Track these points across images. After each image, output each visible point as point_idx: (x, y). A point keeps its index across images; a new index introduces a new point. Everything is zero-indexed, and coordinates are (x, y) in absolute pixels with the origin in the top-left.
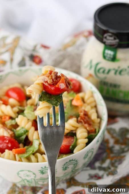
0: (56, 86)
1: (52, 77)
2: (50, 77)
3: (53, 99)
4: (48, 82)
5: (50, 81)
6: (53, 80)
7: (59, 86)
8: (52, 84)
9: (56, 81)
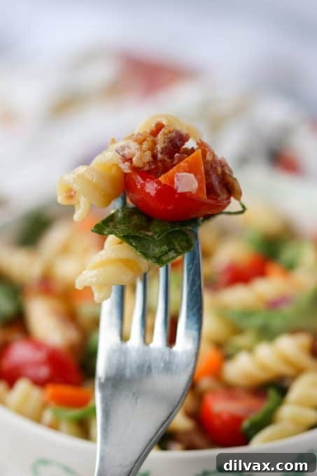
0: (162, 179)
1: (155, 143)
2: (145, 145)
3: (150, 234)
4: (134, 159)
5: (140, 158)
6: (154, 156)
7: (172, 182)
8: (146, 168)
9: (168, 161)
